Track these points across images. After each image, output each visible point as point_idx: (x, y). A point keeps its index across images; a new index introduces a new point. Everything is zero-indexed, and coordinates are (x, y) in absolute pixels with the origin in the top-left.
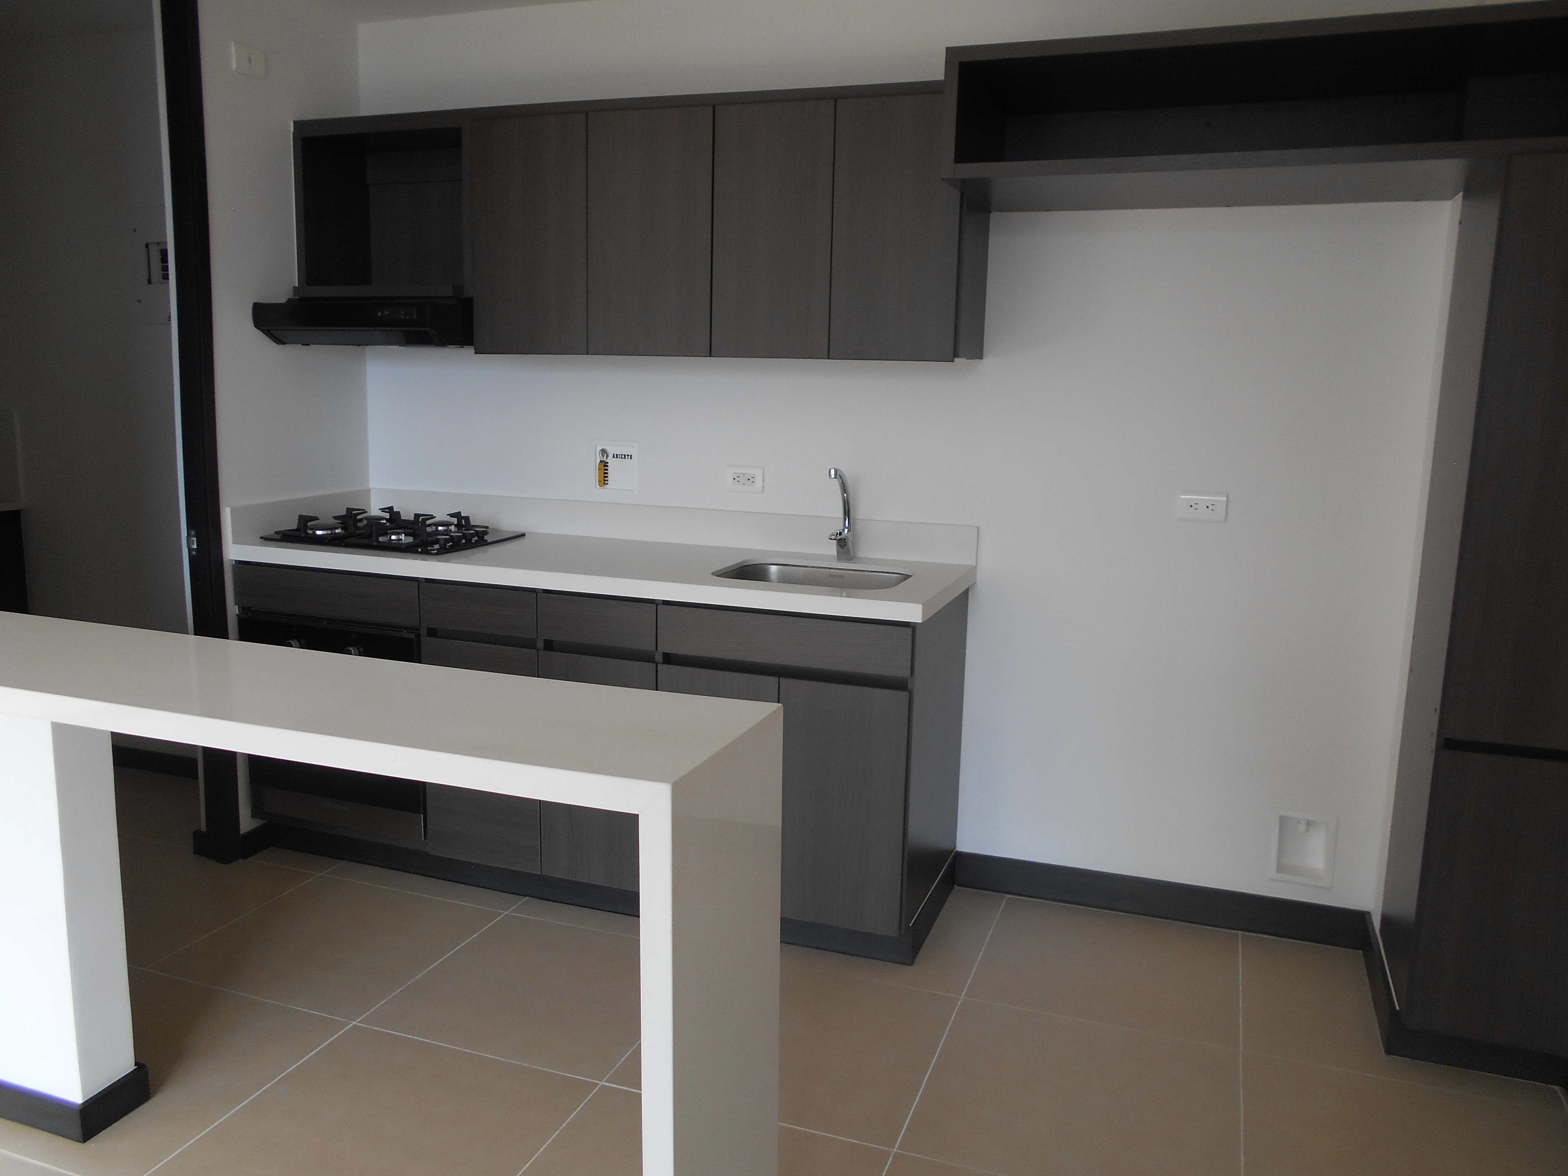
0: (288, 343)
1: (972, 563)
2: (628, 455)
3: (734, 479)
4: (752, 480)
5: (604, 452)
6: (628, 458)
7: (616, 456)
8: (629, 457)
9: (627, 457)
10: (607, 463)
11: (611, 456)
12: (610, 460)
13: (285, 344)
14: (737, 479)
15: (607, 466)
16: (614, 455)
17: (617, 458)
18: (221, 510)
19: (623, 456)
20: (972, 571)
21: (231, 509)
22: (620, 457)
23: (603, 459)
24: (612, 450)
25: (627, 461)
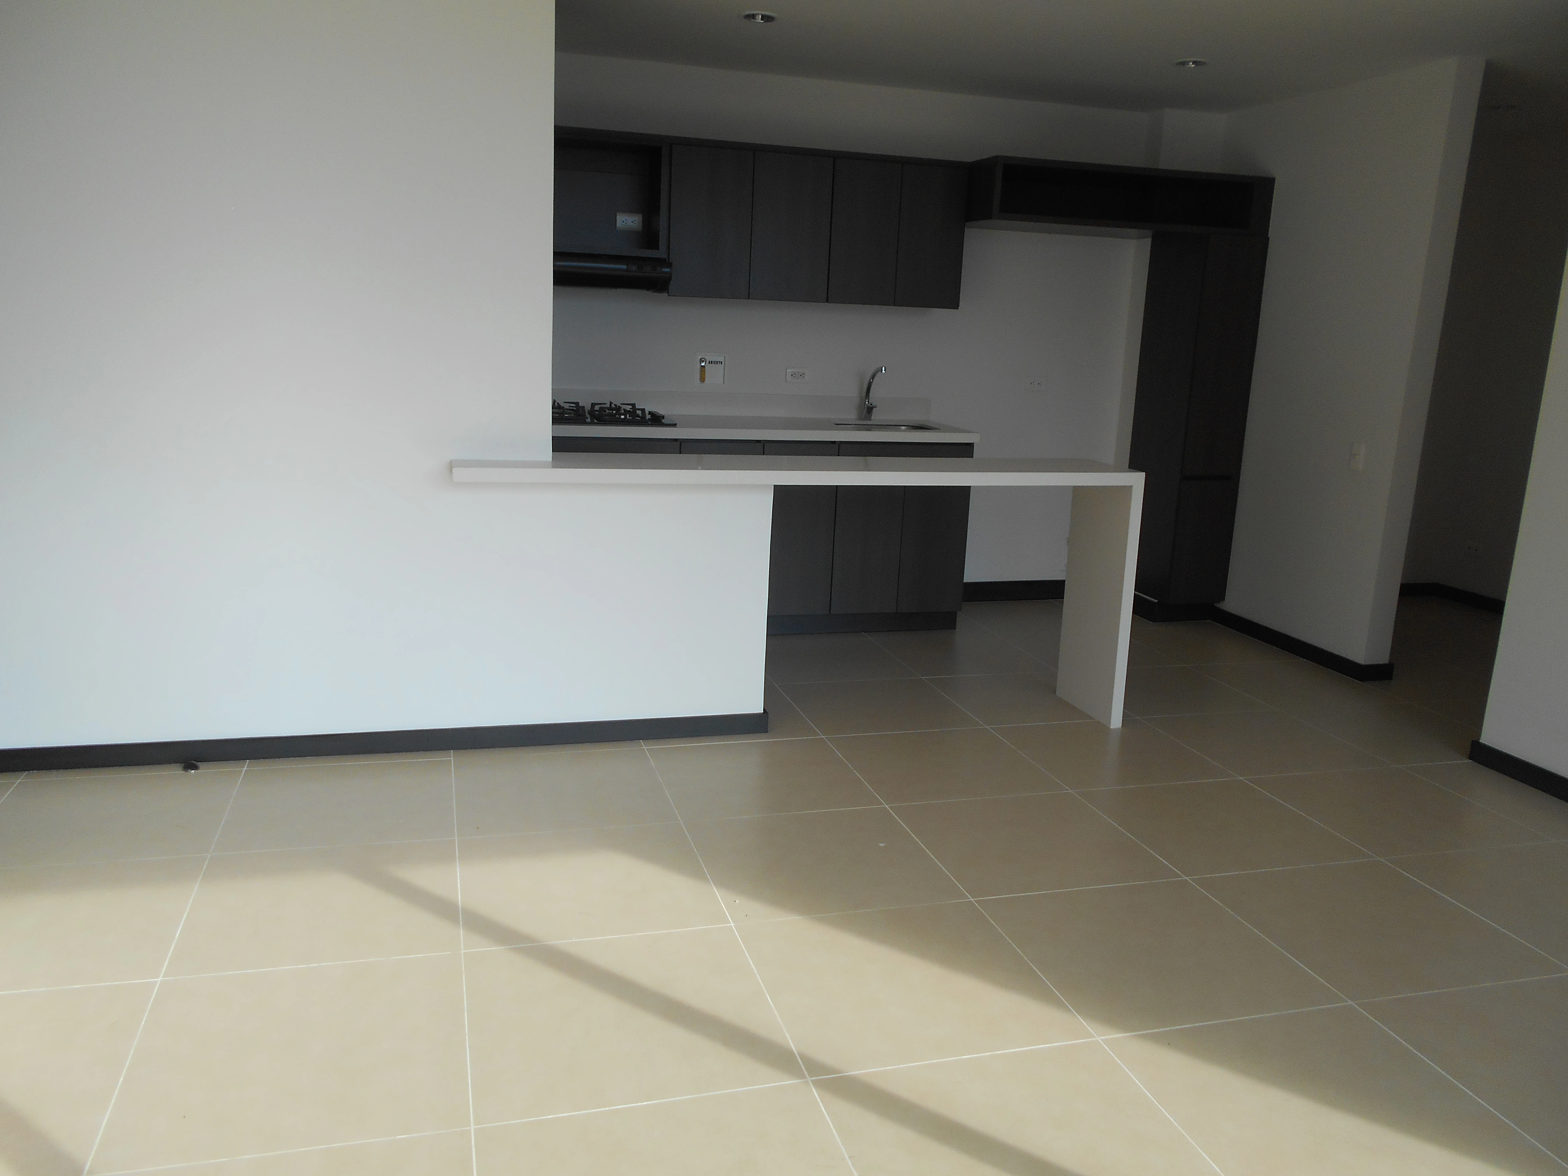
2: (719, 362)
3: (791, 375)
4: (802, 375)
5: (703, 360)
10: (705, 367)
12: (707, 365)
14: (793, 375)
17: (711, 363)
19: (716, 363)
22: (714, 363)
23: (703, 364)
24: (709, 359)
25: (718, 365)
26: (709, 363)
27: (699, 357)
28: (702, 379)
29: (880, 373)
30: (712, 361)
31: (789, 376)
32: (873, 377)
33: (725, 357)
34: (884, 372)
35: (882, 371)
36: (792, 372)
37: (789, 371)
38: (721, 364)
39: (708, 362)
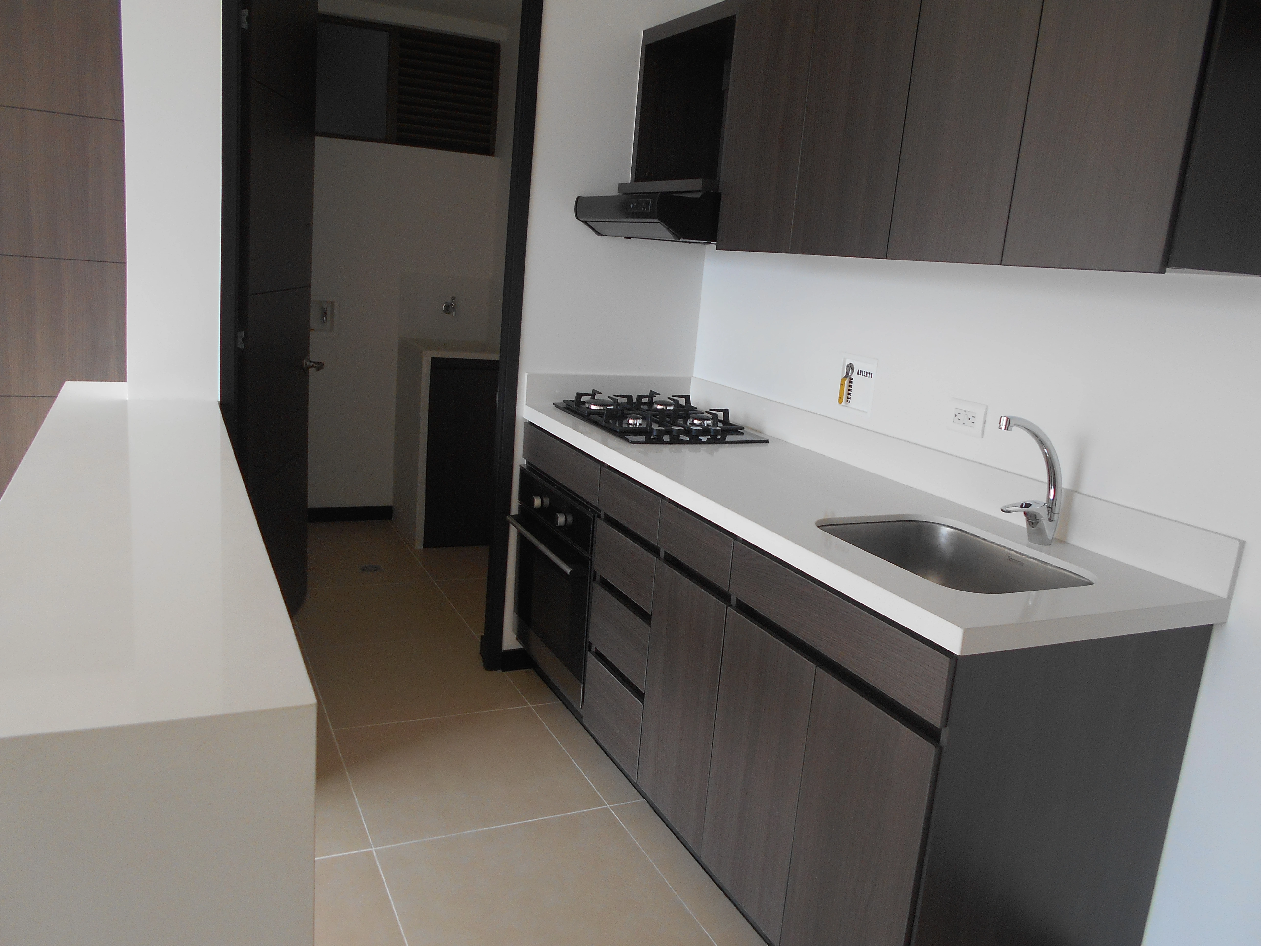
1: (1224, 594)
2: (869, 373)
5: (851, 367)
6: (869, 377)
7: (860, 373)
8: (870, 375)
9: (868, 375)
10: (852, 379)
11: (856, 372)
12: (855, 376)
15: (852, 383)
16: (858, 371)
17: (860, 375)
19: (866, 374)
20: (1224, 604)
22: (863, 374)
24: (857, 366)
26: (858, 373)
28: (841, 398)
36: (956, 409)
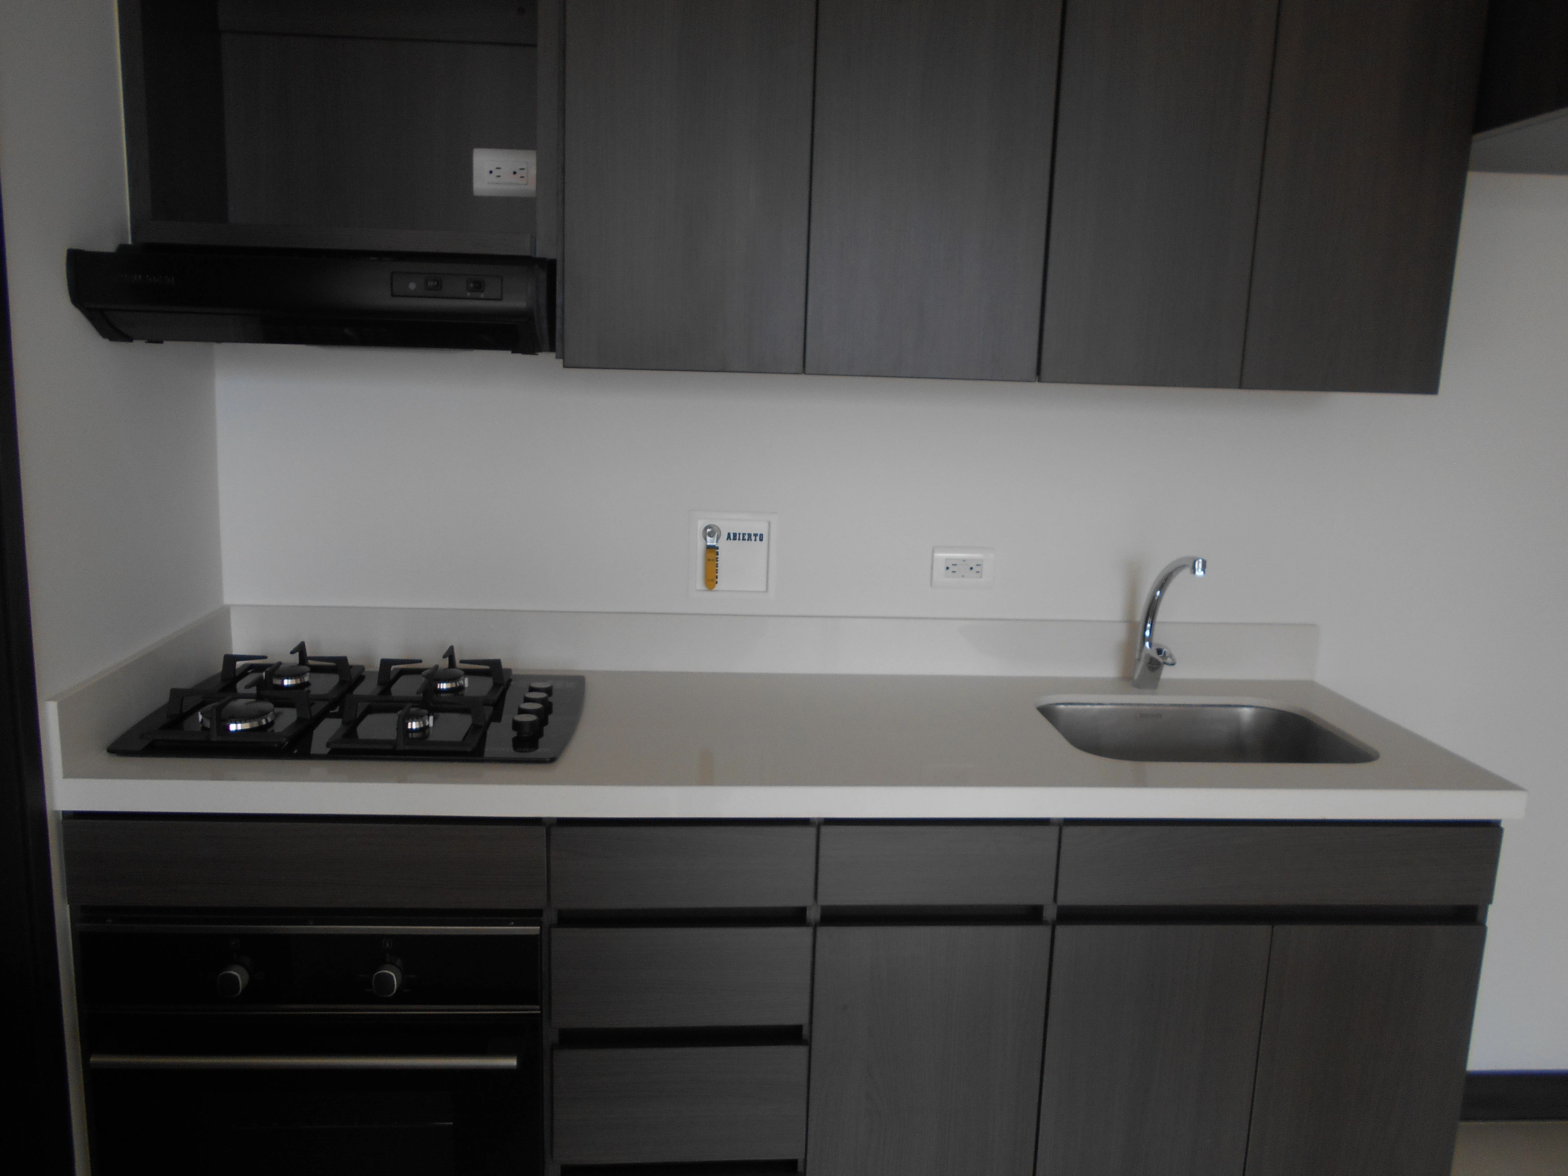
0: (136, 339)
2: (755, 535)
3: (948, 568)
4: (976, 569)
5: (711, 531)
6: (755, 540)
7: (733, 537)
8: (758, 538)
9: (753, 538)
10: (717, 551)
11: (722, 537)
13: (128, 338)
14: (952, 568)
15: (718, 555)
16: (729, 534)
17: (733, 540)
18: (40, 708)
19: (746, 537)
21: (59, 704)
22: (741, 538)
23: (711, 541)
24: (726, 527)
25: (755, 544)
26: (729, 537)
27: (701, 525)
28: (711, 580)
29: (1187, 571)
30: (735, 535)
31: (939, 568)
32: (1163, 585)
33: (769, 523)
34: (1199, 573)
35: (1194, 570)
36: (947, 559)
37: (939, 555)
38: (761, 540)
39: (724, 536)
